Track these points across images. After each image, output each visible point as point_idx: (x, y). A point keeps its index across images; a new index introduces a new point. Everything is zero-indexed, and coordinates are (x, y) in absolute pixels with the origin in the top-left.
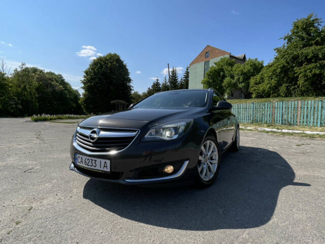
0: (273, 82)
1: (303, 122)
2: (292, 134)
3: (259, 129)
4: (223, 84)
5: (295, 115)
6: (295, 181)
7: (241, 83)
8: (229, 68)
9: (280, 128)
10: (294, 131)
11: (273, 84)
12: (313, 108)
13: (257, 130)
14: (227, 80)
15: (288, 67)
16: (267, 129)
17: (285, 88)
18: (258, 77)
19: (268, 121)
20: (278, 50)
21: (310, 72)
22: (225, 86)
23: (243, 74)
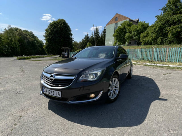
0: (154, 36)
1: (169, 60)
2: (162, 67)
3: (144, 63)
4: (125, 37)
5: (165, 56)
6: (160, 97)
7: (135, 36)
8: (129, 28)
9: (156, 63)
10: (163, 65)
11: (154, 37)
12: (175, 52)
13: (143, 64)
14: (127, 34)
15: (163, 27)
16: (149, 64)
17: (161, 39)
18: (145, 32)
19: (149, 59)
20: (157, 17)
21: (175, 30)
22: (126, 38)
23: (137, 31)
